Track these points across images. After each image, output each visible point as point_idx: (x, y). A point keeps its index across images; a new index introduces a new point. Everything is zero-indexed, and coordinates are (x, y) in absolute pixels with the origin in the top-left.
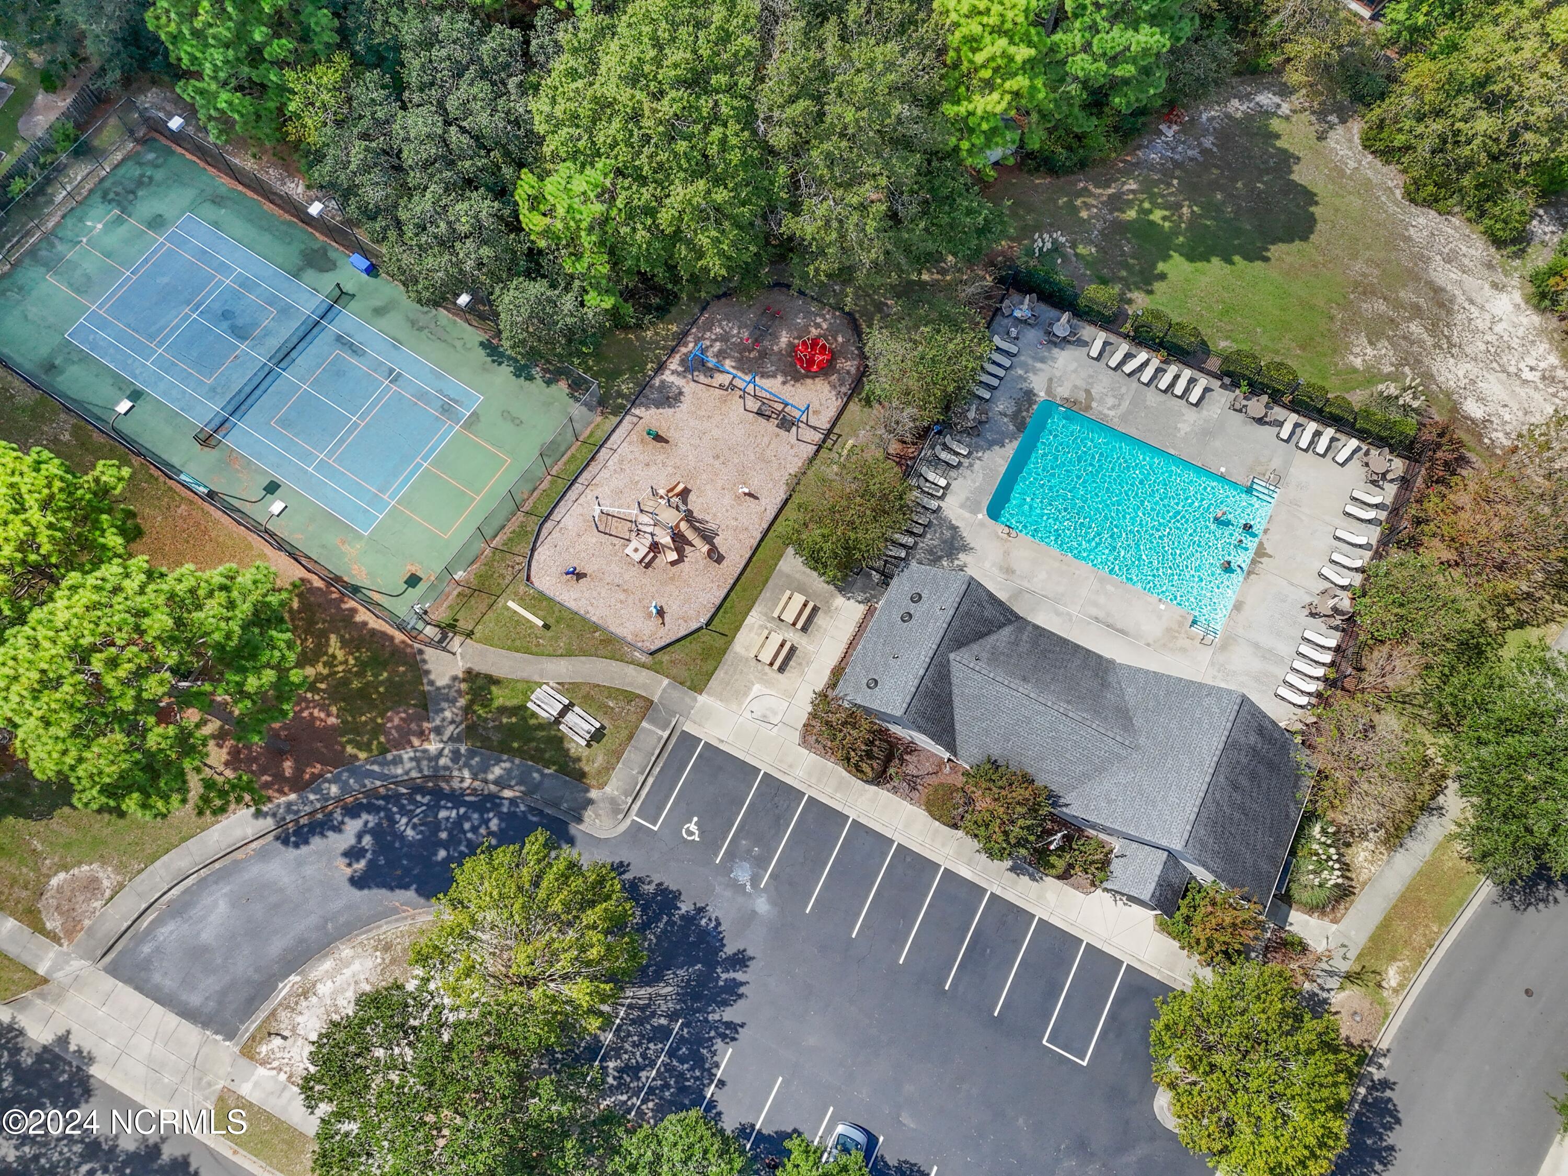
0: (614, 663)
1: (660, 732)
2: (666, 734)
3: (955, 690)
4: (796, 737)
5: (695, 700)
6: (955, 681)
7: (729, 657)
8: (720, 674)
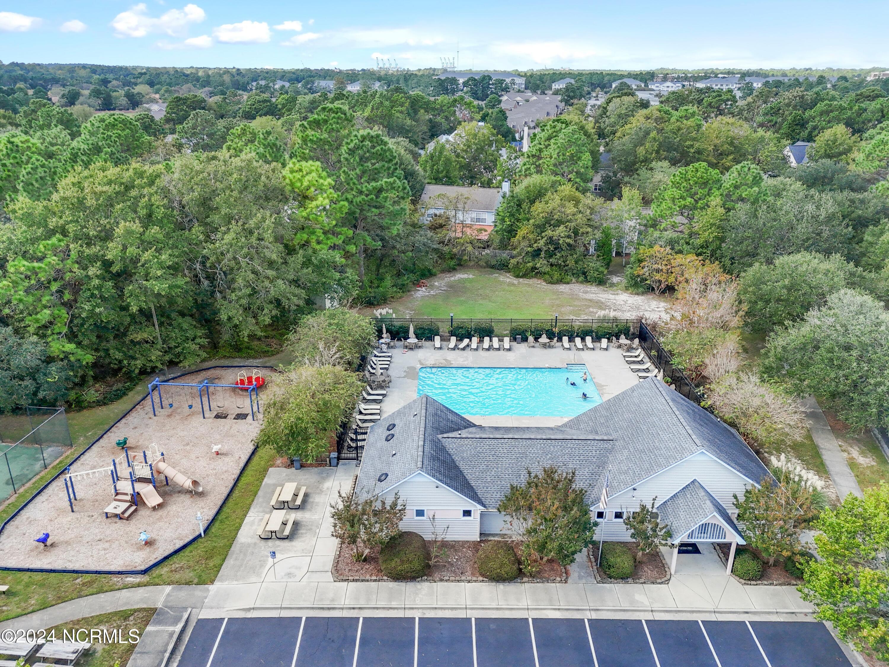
0: (102, 595)
1: (171, 629)
2: (178, 628)
3: (456, 458)
4: (329, 577)
5: (208, 590)
6: (451, 452)
7: (236, 548)
8: (230, 562)
